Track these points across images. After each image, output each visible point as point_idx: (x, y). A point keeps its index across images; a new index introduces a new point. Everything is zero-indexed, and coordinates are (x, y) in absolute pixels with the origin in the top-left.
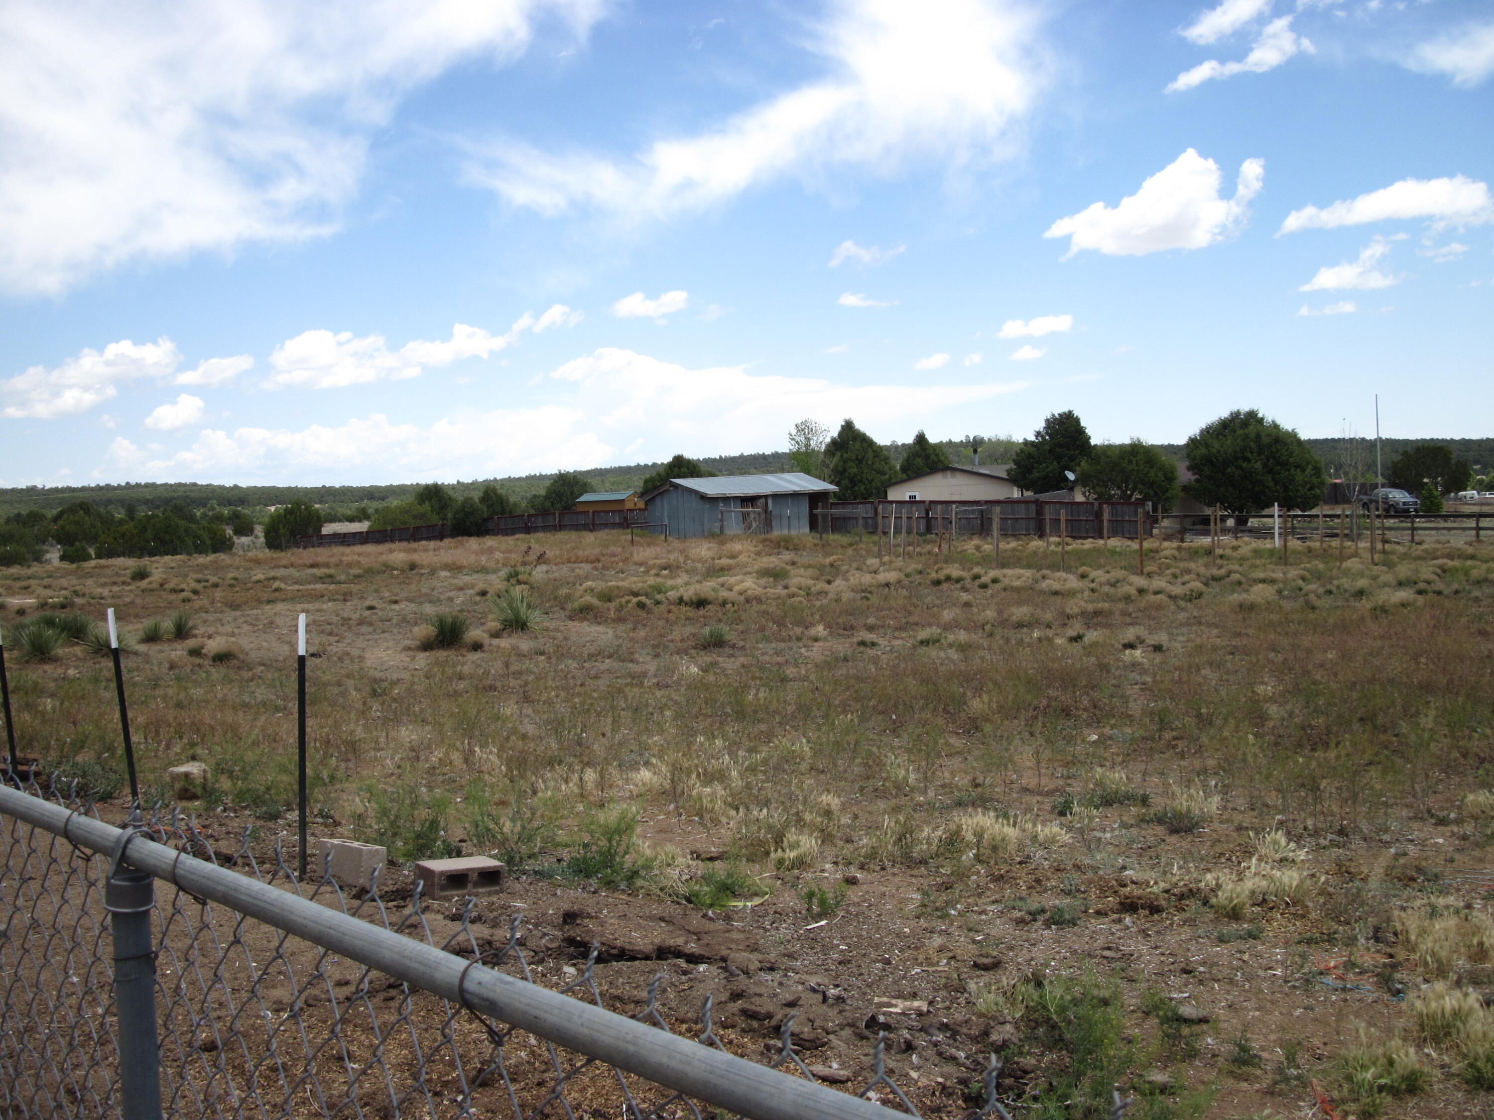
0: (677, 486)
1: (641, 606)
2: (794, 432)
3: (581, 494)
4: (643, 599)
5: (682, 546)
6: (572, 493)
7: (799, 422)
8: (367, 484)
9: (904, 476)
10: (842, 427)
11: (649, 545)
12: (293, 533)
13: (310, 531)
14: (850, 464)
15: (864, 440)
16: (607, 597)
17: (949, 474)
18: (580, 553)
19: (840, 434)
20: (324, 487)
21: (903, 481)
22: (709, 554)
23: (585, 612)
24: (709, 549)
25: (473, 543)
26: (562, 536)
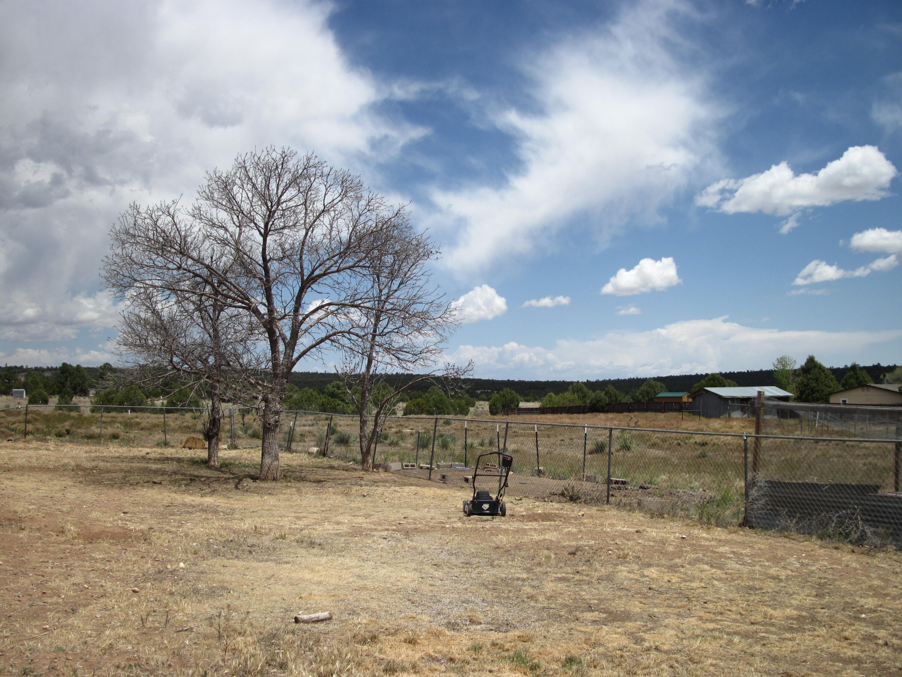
0: (708, 391)
1: (679, 444)
2: (776, 363)
3: (659, 393)
4: (679, 441)
5: (706, 422)
6: (655, 392)
7: (779, 357)
8: (534, 380)
9: (843, 389)
10: (808, 360)
11: (691, 421)
12: (503, 406)
13: (513, 406)
14: (811, 381)
15: (820, 368)
16: (664, 440)
17: (865, 389)
18: (656, 423)
19: (806, 364)
20: (508, 380)
21: (841, 391)
22: (719, 426)
23: (654, 445)
24: (720, 423)
25: (602, 416)
26: (648, 414)
